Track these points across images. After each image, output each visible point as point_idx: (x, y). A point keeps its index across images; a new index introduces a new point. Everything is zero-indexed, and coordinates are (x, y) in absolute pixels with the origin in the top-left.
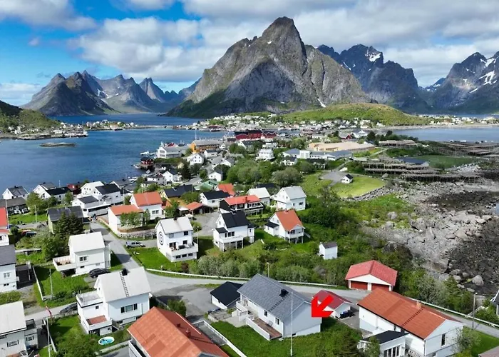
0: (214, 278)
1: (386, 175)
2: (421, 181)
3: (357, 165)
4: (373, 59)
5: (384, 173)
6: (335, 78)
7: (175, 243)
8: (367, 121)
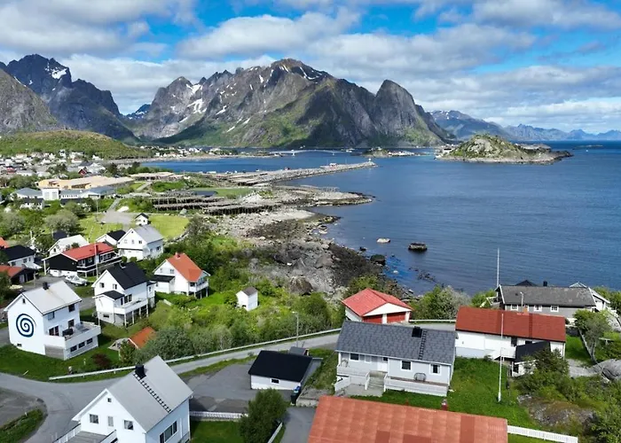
0: (189, 360)
1: (184, 211)
2: (227, 214)
3: (141, 201)
4: (57, 75)
5: (181, 208)
6: (9, 97)
7: (57, 328)
8: (79, 154)
